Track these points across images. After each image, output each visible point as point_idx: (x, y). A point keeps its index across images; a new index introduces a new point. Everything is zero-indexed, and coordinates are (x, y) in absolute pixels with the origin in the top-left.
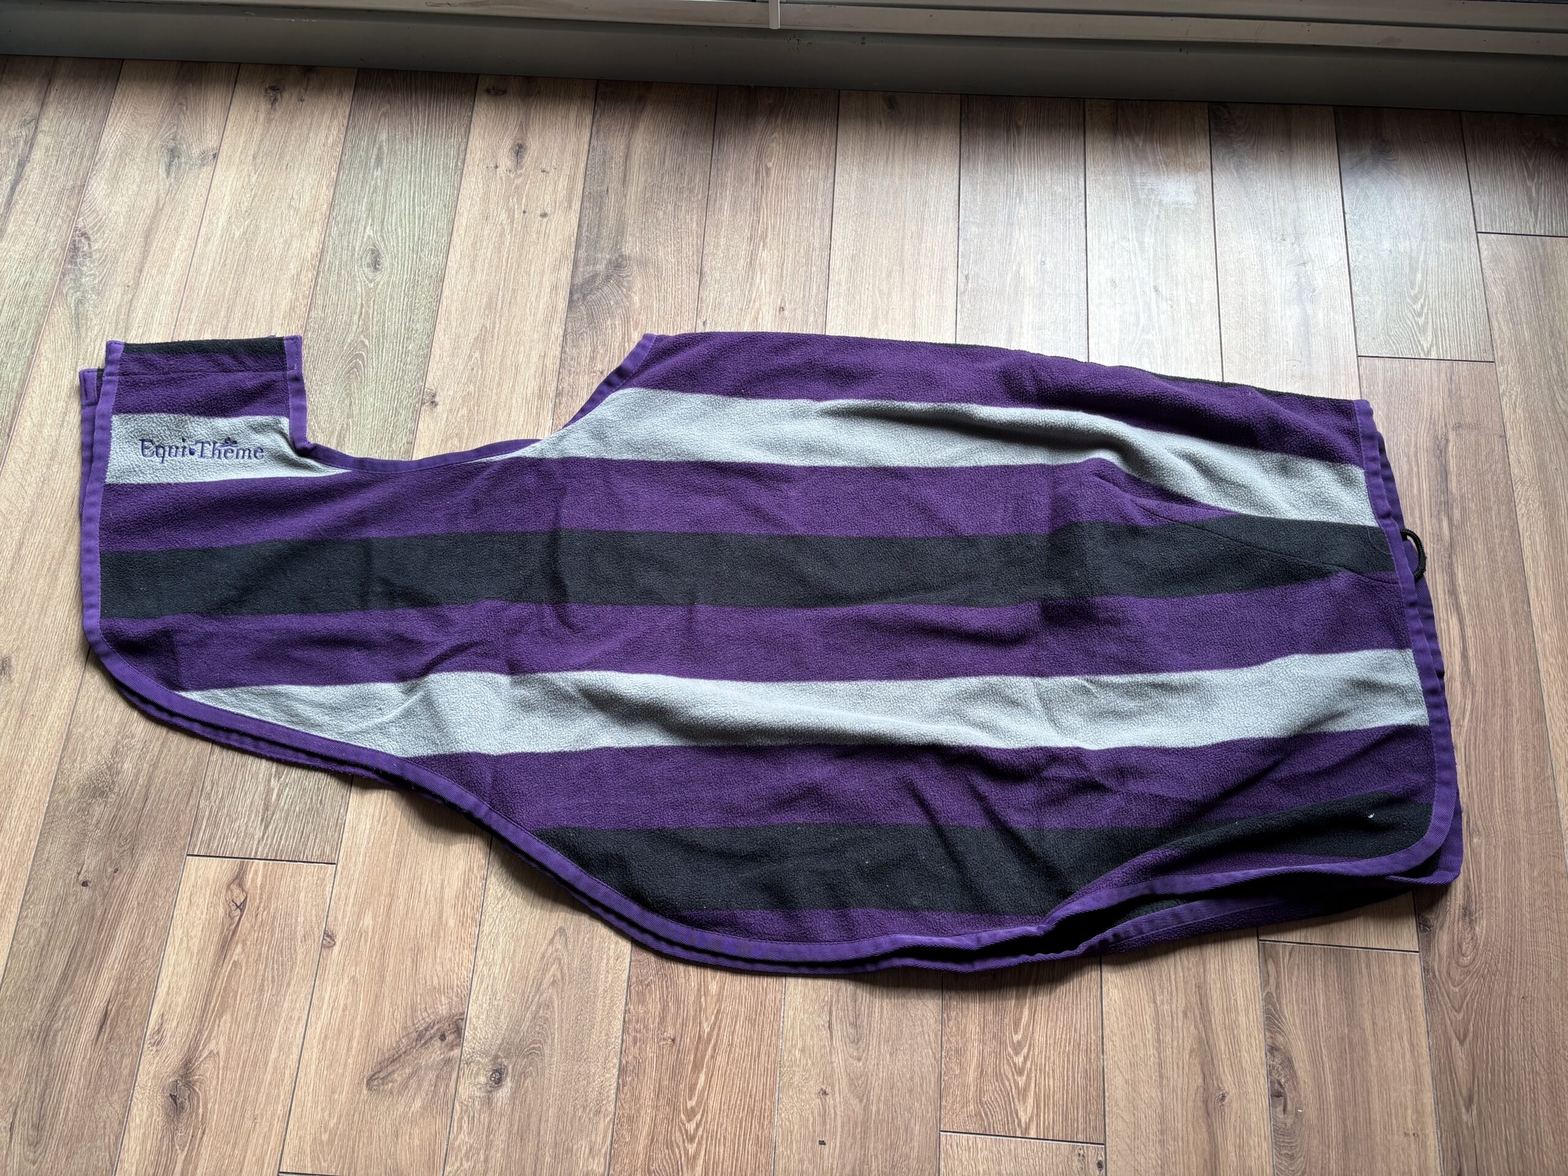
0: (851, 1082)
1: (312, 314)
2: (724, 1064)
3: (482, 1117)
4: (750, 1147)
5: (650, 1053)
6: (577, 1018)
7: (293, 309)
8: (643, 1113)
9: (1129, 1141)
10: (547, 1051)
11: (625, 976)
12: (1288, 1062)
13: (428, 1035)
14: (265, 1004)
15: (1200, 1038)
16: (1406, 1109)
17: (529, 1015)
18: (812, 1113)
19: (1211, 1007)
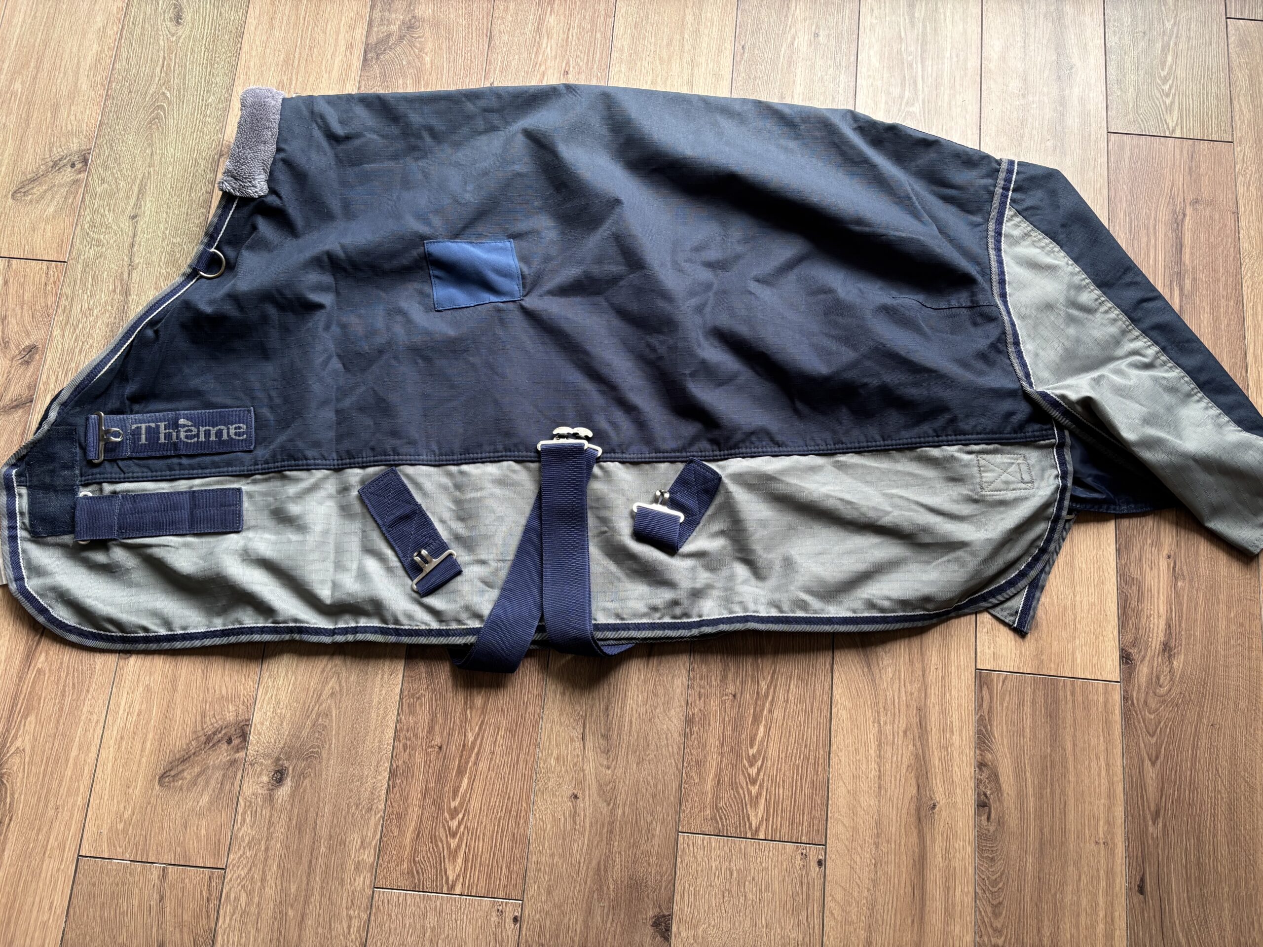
0: (600, 786)
1: (117, 66)
2: (485, 769)
3: (264, 812)
4: (507, 843)
5: (419, 758)
6: (352, 726)
7: (98, 60)
8: (410, 811)
9: (847, 843)
10: (324, 756)
11: (398, 690)
12: (995, 777)
13: (215, 740)
14: (66, 708)
15: (917, 756)
16: (1098, 820)
17: (309, 723)
18: (564, 814)
19: (929, 729)
